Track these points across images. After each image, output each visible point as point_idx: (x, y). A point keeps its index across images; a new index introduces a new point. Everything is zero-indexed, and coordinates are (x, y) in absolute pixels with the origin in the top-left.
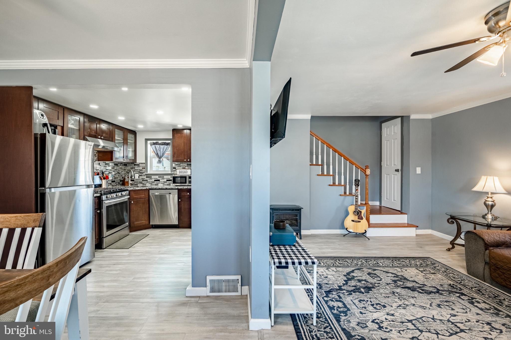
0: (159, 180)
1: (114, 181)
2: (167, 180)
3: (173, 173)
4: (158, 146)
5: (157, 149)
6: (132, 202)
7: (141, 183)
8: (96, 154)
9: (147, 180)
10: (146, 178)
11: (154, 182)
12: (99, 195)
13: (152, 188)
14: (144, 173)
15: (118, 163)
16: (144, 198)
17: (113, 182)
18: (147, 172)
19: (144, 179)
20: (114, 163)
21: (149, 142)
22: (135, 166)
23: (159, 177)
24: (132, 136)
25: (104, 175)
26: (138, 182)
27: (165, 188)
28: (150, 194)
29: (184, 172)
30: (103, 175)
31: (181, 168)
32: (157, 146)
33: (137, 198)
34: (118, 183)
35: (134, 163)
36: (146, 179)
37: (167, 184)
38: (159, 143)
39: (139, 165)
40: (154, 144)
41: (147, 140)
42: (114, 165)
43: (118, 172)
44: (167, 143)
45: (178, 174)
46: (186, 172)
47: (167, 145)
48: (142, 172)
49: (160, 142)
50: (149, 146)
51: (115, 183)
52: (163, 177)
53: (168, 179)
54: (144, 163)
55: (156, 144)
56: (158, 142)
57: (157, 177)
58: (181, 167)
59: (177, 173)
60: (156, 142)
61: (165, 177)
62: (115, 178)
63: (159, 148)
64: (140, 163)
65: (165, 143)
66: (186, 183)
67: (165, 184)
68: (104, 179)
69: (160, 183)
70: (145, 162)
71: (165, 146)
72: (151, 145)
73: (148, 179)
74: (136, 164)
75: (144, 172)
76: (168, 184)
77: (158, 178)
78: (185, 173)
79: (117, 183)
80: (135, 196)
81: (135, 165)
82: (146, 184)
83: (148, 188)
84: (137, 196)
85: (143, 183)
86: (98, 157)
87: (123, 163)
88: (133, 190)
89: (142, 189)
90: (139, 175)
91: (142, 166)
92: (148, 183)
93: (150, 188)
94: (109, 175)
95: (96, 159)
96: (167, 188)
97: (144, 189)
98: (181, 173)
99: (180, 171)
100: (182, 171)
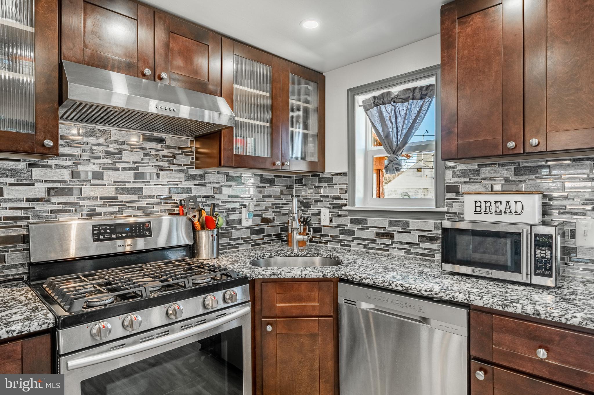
0: (391, 236)
1: (262, 231)
2: (421, 239)
3: (445, 209)
4: (389, 107)
5: (387, 120)
6: (269, 328)
7: (336, 239)
8: (192, 145)
9: (352, 233)
10: (351, 223)
11: (375, 240)
13: (346, 276)
14: (344, 208)
15: (275, 176)
16: (316, 313)
17: (254, 231)
18: (354, 205)
19: (346, 228)
20: (261, 175)
21: (360, 99)
22: (321, 185)
23: (391, 223)
24: (310, 88)
26: (328, 236)
27: (400, 288)
28: (341, 300)
29: (502, 208)
30: (201, 216)
31: (482, 189)
32: (387, 110)
33: (288, 313)
34: (274, 235)
35: (319, 175)
36: (351, 227)
37: (422, 255)
38: (393, 96)
39: (330, 180)
40: (378, 102)
41: (353, 92)
42: (261, 183)
43: (273, 204)
44: (421, 88)
45: (469, 214)
46: (513, 211)
47: (421, 98)
48: (340, 202)
49: (395, 90)
50: (359, 111)
51: (264, 236)
52: (407, 224)
53: (426, 234)
54: (345, 174)
55: (383, 104)
56: (389, 93)
57: (384, 222)
58: (485, 182)
59: (463, 211)
60: (382, 95)
61: (415, 224)
62: (265, 221)
63: (393, 114)
64: (334, 175)
65: (415, 89)
66: (517, 269)
67: (413, 250)
69: (395, 246)
70: (345, 170)
71: (415, 102)
72: (366, 110)
73: (355, 227)
74: (325, 176)
75: (346, 205)
76: (426, 252)
77: (387, 227)
78: (508, 211)
79: (270, 235)
80: (280, 303)
81: (320, 180)
82: (349, 246)
83: (329, 275)
84: (289, 302)
85: (342, 240)
86: (197, 155)
87: (295, 175)
88: (270, 278)
89: (307, 277)
90: (330, 212)
91: (340, 184)
92: (356, 242)
93: (337, 275)
94: (241, 213)
95: (191, 162)
96: (411, 289)
97: (313, 277)
98: (483, 213)
99: (478, 204)
100: (493, 202)
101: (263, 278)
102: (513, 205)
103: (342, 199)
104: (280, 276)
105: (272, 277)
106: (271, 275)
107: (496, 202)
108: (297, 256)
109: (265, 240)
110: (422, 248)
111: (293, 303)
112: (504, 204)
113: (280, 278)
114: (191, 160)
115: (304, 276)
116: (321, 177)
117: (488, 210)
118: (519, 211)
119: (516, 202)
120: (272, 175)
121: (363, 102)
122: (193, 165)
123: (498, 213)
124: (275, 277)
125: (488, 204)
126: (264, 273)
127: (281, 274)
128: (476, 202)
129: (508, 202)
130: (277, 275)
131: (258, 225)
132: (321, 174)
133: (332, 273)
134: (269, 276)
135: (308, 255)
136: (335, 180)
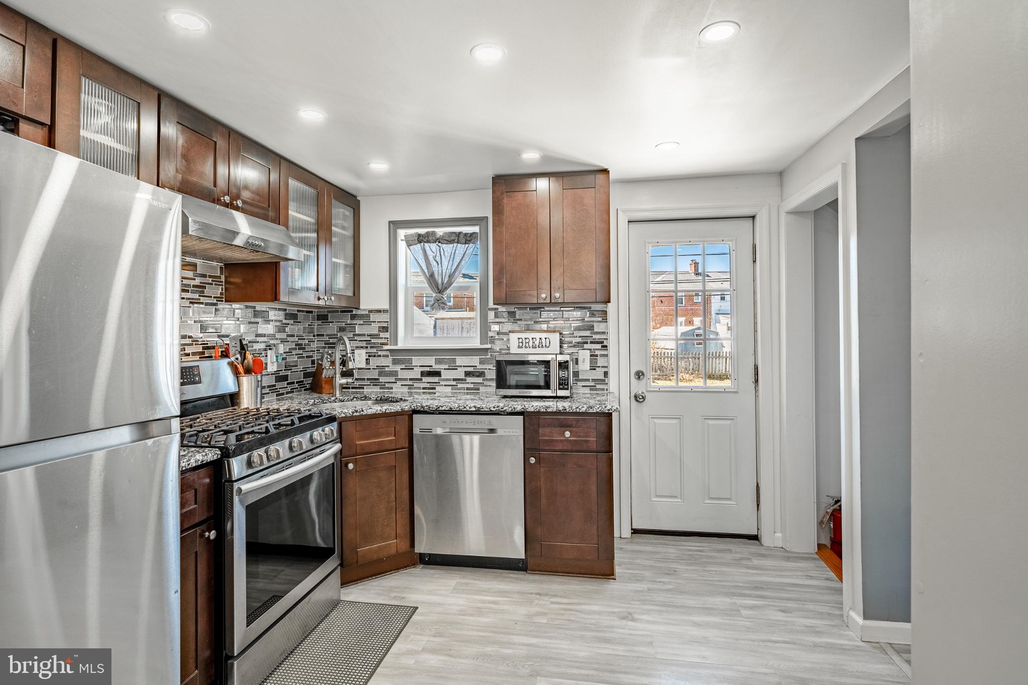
0: (437, 374)
1: (285, 378)
2: (468, 374)
3: (489, 346)
4: (434, 246)
5: (431, 258)
6: (351, 466)
7: (374, 382)
8: (221, 273)
9: (394, 374)
10: (393, 364)
11: (421, 380)
12: (215, 457)
13: (422, 407)
14: (386, 347)
15: (298, 311)
16: (393, 447)
17: (281, 378)
18: (397, 345)
19: (387, 369)
20: (285, 310)
21: (402, 233)
22: (354, 322)
23: (438, 362)
24: (347, 213)
25: (249, 357)
26: (364, 379)
27: (473, 409)
28: (416, 431)
29: (537, 343)
30: (244, 358)
31: (517, 328)
32: (432, 248)
33: (367, 450)
34: (297, 382)
35: (352, 311)
36: (393, 368)
37: (468, 389)
38: (438, 236)
39: (368, 316)
40: (421, 239)
41: (395, 225)
42: (286, 319)
43: (296, 345)
44: (466, 235)
45: (514, 349)
46: (544, 345)
47: (466, 243)
48: (380, 341)
49: (440, 231)
50: (402, 246)
51: (288, 384)
52: (454, 361)
53: (471, 369)
54: (385, 311)
55: (428, 242)
56: (434, 233)
57: (430, 361)
58: (519, 322)
59: (508, 347)
60: (428, 233)
61: (460, 360)
62: (288, 367)
63: (438, 254)
64: (370, 311)
65: (460, 233)
66: (547, 386)
67: (460, 386)
68: (248, 371)
69: (442, 383)
70: (386, 306)
71: (459, 245)
72: (409, 245)
73: (397, 368)
74: (359, 312)
75: (386, 344)
76: (472, 386)
77: (433, 365)
78: (541, 346)
79: (293, 383)
80: (360, 440)
81: (353, 317)
82: (392, 388)
83: (407, 408)
84: (368, 439)
85: (382, 382)
86: (227, 286)
87: (316, 310)
88: (352, 416)
89: (387, 411)
90: (366, 353)
91: (378, 322)
92: (399, 383)
93: (413, 408)
94: (266, 356)
95: (221, 294)
96: (482, 408)
97: (392, 411)
98: (524, 348)
99: (521, 340)
100: (531, 339)
101: (346, 417)
102: (543, 340)
103: (382, 338)
104: (362, 412)
105: (355, 414)
106: (353, 413)
107: (533, 338)
108: (342, 401)
109: (289, 389)
110: (468, 383)
111: (371, 439)
112: (538, 340)
113: (362, 415)
114: (220, 291)
115: (384, 411)
116: (354, 313)
117: (527, 345)
118: (548, 345)
119: (546, 338)
120: (295, 310)
121: (405, 236)
122: (223, 298)
123: (534, 347)
124: (358, 414)
125: (527, 341)
126: (346, 411)
127: (363, 411)
128: (519, 338)
129: (540, 339)
130: (360, 412)
131: (282, 370)
132: (354, 310)
133: (408, 406)
134: (352, 414)
135: (355, 399)
136: (373, 317)
